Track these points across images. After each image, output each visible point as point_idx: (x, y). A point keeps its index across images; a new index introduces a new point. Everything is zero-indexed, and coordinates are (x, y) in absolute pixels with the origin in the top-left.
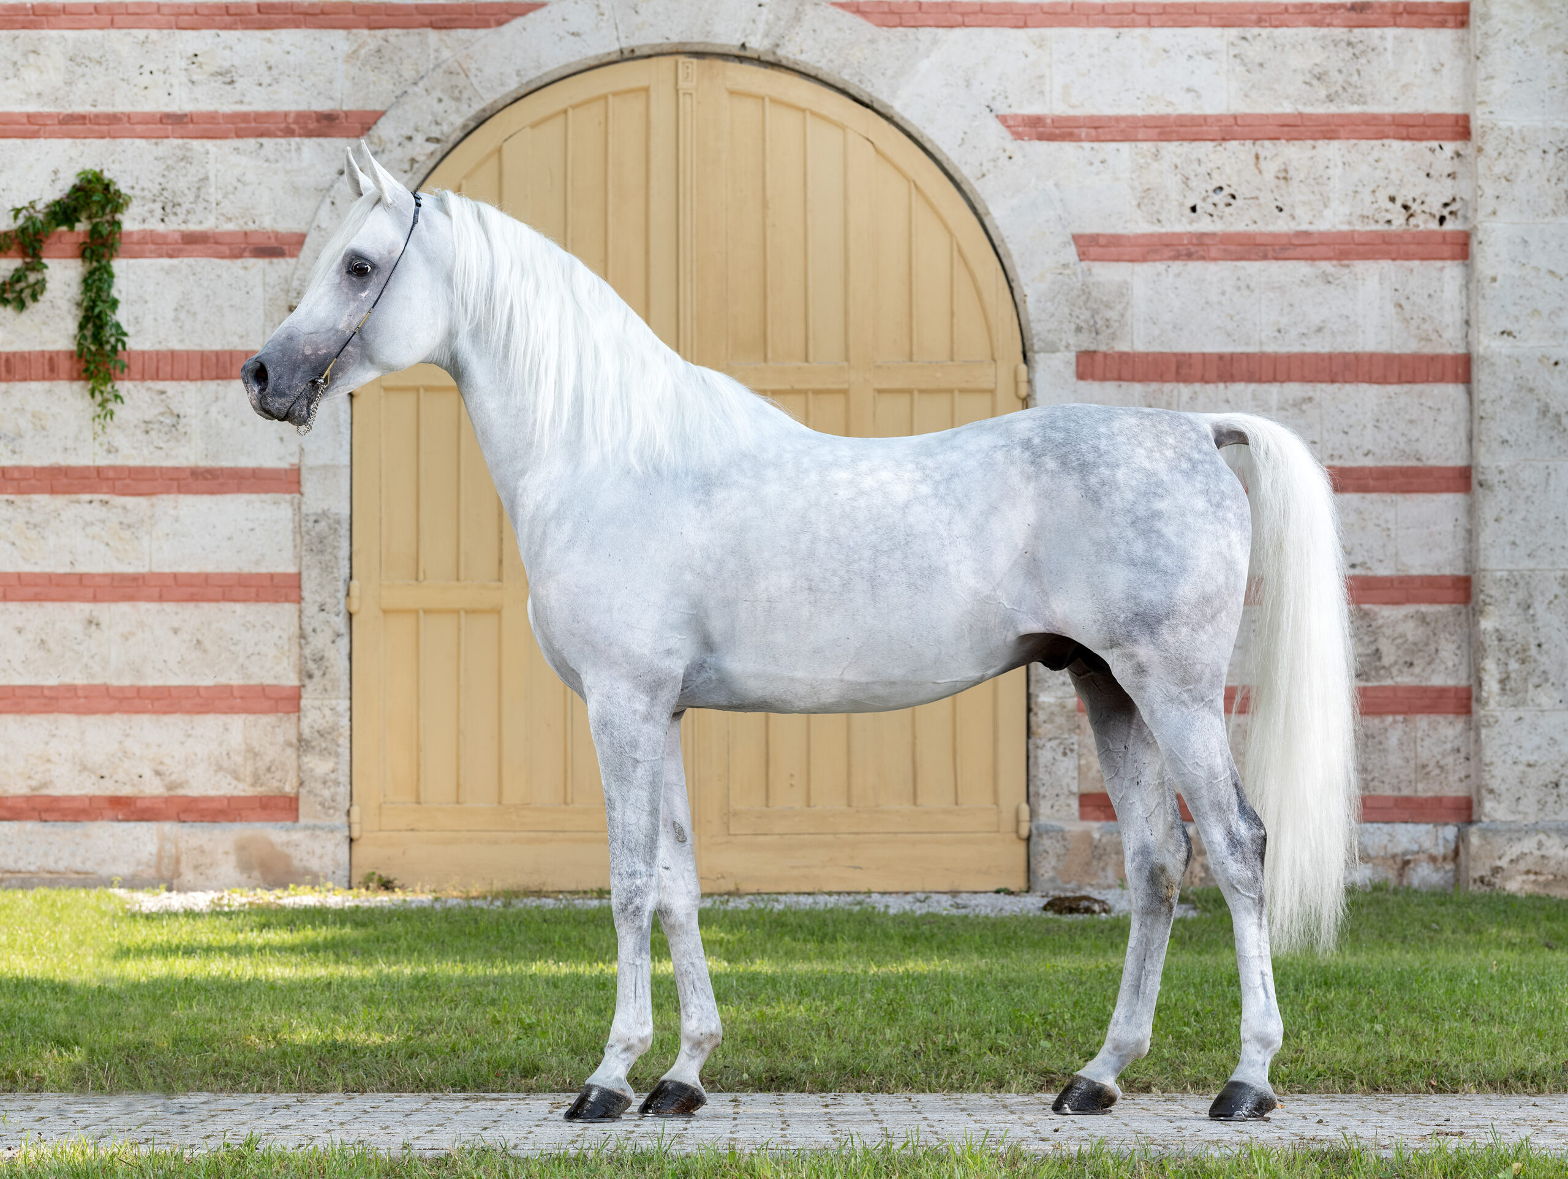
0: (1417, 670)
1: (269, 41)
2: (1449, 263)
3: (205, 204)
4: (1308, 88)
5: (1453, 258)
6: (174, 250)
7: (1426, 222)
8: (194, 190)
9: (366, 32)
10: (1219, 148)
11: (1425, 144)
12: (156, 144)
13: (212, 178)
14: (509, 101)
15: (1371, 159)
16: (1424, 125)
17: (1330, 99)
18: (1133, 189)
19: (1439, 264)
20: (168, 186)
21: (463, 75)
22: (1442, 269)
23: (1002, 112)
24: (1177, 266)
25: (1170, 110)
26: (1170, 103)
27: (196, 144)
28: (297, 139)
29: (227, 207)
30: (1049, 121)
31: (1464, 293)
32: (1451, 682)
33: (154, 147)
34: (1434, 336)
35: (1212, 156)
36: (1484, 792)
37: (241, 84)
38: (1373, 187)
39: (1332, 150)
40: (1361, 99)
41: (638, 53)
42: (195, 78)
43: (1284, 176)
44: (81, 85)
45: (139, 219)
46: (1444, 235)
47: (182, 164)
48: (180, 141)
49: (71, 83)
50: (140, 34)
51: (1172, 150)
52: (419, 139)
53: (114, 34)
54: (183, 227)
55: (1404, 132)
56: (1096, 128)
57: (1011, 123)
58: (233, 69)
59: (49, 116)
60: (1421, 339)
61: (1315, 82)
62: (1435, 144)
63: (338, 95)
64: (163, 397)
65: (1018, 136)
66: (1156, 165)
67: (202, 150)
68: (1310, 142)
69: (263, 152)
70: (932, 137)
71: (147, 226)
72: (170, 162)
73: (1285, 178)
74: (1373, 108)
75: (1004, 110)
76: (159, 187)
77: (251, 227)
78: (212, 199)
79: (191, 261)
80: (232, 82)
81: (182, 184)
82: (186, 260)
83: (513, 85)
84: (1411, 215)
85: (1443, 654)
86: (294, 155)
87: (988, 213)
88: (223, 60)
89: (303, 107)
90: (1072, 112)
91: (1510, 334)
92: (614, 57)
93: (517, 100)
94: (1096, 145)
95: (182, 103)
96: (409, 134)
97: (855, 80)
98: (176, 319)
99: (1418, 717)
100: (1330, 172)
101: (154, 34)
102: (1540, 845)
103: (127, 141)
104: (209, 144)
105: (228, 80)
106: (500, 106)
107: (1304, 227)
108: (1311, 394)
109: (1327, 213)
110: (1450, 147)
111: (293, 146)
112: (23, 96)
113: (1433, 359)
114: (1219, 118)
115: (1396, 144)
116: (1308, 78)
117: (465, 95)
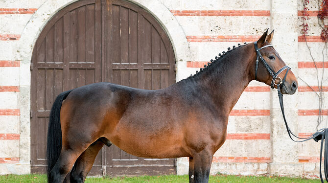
0: (259, 130)
4: (236, 5)
10: (217, 17)
11: (261, 17)
14: (65, 6)
15: (249, 20)
16: (261, 13)
17: (241, 7)
18: (199, 26)
24: (208, 43)
26: (207, 8)
28: (19, 14)
29: (4, 29)
30: (181, 12)
32: (266, 132)
35: (216, 19)
36: (274, 156)
37: (7, 2)
38: (250, 26)
39: (241, 18)
40: (247, 7)
51: (207, 18)
52: (46, 14)
55: (256, 14)
56: (191, 13)
57: (173, 12)
61: (237, 3)
62: (263, 17)
63: (28, 5)
66: (204, 21)
68: (236, 16)
69: (11, 17)
70: (156, 15)
73: (231, 24)
74: (250, 9)
75: (171, 9)
77: (9, 33)
83: (66, 3)
84: (258, 32)
85: (264, 126)
86: (18, 18)
89: (20, 7)
90: (186, 10)
93: (67, 6)
94: (191, 17)
96: (43, 13)
99: (259, 140)
100: (241, 23)
102: (286, 167)
105: (4, 1)
107: (235, 35)
109: (240, 31)
110: (266, 17)
111: (18, 16)
114: (217, 11)
115: (255, 17)
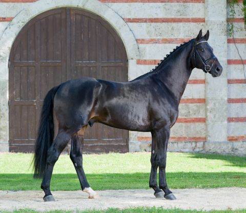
0: (196, 115)
9: (11, 3)
11: (197, 23)
15: (188, 26)
16: (197, 20)
17: (180, 15)
21: (28, 11)
24: (154, 45)
26: (153, 16)
30: (132, 19)
32: (202, 117)
35: (160, 25)
36: (208, 136)
38: (188, 31)
40: (186, 15)
43: (173, 29)
52: (20, 22)
55: (193, 21)
56: (140, 20)
57: (125, 19)
63: (6, 15)
65: (126, 22)
66: (150, 27)
68: (177, 23)
74: (188, 17)
75: (123, 17)
85: (201, 112)
90: (136, 18)
94: (140, 23)
99: (196, 123)
100: (181, 28)
107: (176, 38)
110: (201, 23)
114: (161, 19)
115: (192, 23)
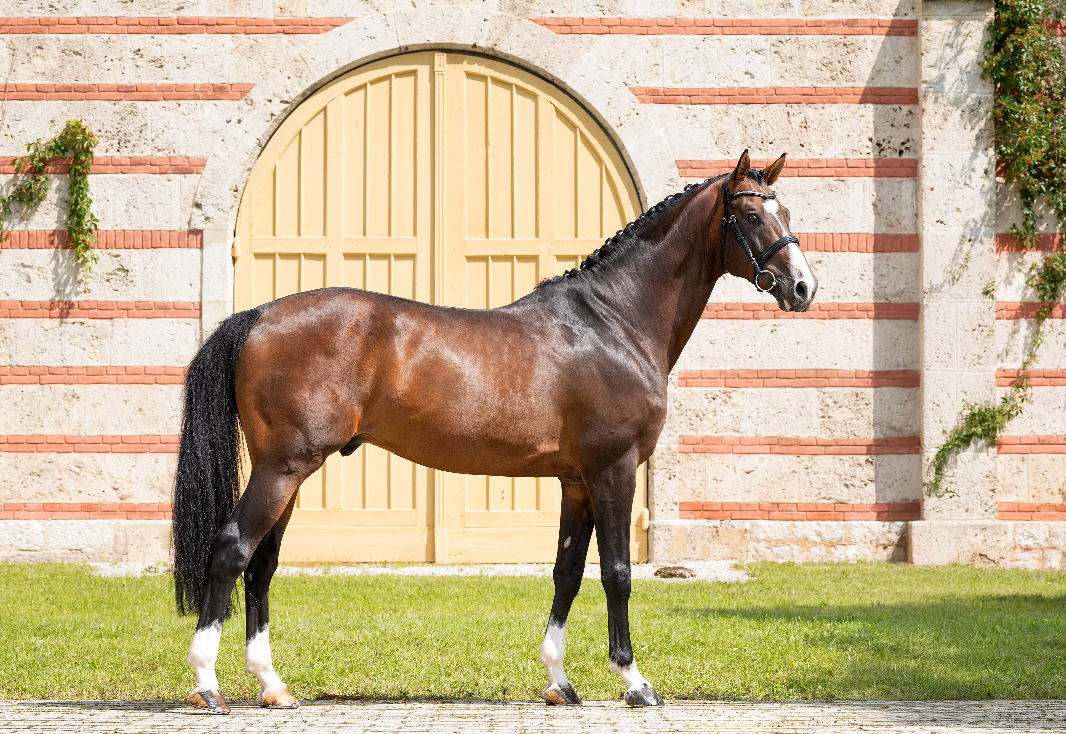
1: (184, 41)
2: (905, 179)
3: (145, 141)
4: (820, 72)
5: (908, 176)
6: (125, 169)
7: (891, 154)
8: (138, 132)
9: (244, 36)
10: (765, 108)
11: (890, 106)
12: (115, 104)
13: (149, 125)
14: (331, 78)
15: (857, 115)
16: (890, 95)
17: (833, 78)
18: (712, 133)
19: (899, 179)
20: (122, 130)
21: (303, 62)
22: (901, 183)
23: (632, 86)
25: (735, 85)
26: (734, 81)
27: (139, 104)
28: (201, 101)
29: (159, 143)
30: (661, 92)
31: (914, 197)
33: (113, 106)
34: (896, 224)
35: (760, 113)
37: (167, 67)
38: (859, 132)
40: (852, 79)
41: (410, 49)
42: (138, 64)
43: (805, 125)
44: (69, 67)
45: (104, 150)
46: (902, 161)
47: (131, 116)
48: (130, 102)
49: (62, 67)
50: (106, 36)
52: (276, 101)
53: (89, 36)
54: (131, 155)
55: (878, 99)
56: (690, 96)
57: (638, 93)
58: (162, 58)
59: (49, 86)
60: (888, 226)
61: (824, 68)
62: (896, 106)
63: (226, 75)
64: (118, 259)
65: (643, 101)
66: (726, 119)
67: (143, 108)
68: (821, 106)
69: (179, 109)
70: (590, 101)
71: (108, 154)
72: (123, 115)
73: (805, 127)
75: (633, 85)
76: (117, 131)
77: (173, 154)
78: (149, 138)
79: (136, 175)
80: (162, 66)
81: (130, 128)
82: (133, 175)
83: (333, 68)
84: (882, 150)
86: (199, 111)
87: (624, 148)
88: (156, 52)
89: (205, 81)
90: (675, 86)
91: (942, 222)
92: (395, 52)
93: (336, 78)
94: (690, 106)
95: (130, 79)
96: (270, 98)
97: (542, 66)
98: (127, 211)
100: (833, 123)
101: (114, 37)
103: (96, 102)
104: (147, 104)
105: (159, 65)
106: (326, 81)
107: (817, 157)
108: (821, 258)
109: (831, 148)
110: (905, 108)
111: (199, 106)
112: (33, 75)
113: (896, 237)
114: (765, 90)
115: (873, 106)
116: (820, 66)
117: (305, 74)
